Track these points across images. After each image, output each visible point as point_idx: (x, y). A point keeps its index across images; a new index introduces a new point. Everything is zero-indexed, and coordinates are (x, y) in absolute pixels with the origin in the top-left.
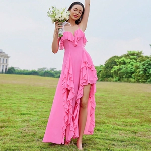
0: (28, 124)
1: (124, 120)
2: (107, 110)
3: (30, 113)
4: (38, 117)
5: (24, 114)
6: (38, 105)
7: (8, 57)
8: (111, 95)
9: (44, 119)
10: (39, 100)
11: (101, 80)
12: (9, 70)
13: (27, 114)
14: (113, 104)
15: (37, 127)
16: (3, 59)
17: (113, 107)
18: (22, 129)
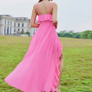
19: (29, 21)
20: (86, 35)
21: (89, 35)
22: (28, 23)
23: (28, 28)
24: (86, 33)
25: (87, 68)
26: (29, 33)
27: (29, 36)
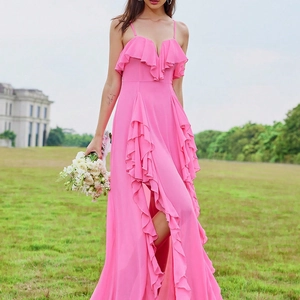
0: (38, 273)
1: (281, 265)
2: (251, 241)
3: (51, 244)
4: (68, 255)
5: (37, 248)
6: (78, 223)
7: (50, 103)
8: (276, 198)
9: (82, 260)
10: (88, 209)
11: (277, 161)
12: (51, 134)
13: (45, 247)
14: (273, 224)
15: (61, 281)
16: (39, 108)
17: (268, 232)
18: (22, 284)
19: (14, 94)
20: (203, 146)
21: (214, 145)
22: (9, 102)
23: (9, 119)
24: (205, 140)
25: (215, 246)
26: (11, 133)
27: (13, 144)
